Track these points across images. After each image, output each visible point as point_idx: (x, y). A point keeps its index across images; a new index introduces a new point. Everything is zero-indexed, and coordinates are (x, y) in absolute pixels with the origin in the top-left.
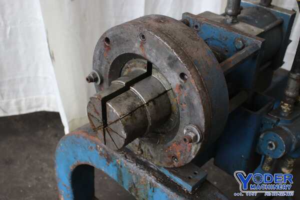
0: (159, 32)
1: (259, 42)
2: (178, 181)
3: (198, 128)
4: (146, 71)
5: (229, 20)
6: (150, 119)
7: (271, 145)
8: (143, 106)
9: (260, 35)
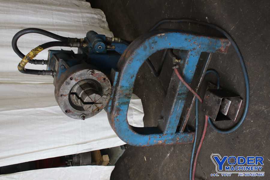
0: (59, 90)
1: (60, 60)
2: (116, 78)
3: (88, 71)
4: (75, 95)
5: (55, 73)
6: (89, 89)
7: (100, 48)
8: (85, 91)
9: (58, 60)
